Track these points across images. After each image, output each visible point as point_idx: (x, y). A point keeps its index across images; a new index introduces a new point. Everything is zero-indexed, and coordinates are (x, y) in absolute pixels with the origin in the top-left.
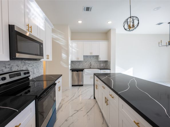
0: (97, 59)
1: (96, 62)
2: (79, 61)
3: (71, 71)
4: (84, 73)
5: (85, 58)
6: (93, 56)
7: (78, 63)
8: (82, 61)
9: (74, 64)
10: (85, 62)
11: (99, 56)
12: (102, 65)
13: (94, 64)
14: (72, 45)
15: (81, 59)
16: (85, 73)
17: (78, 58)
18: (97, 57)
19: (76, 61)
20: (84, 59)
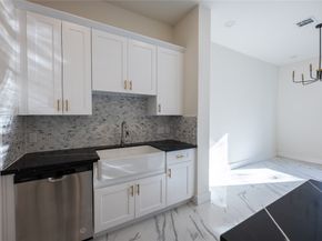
0: (146, 109)
1: (143, 122)
2: (68, 117)
3: (11, 178)
4: (99, 178)
5: (99, 105)
6: (133, 98)
7: (66, 128)
8: (85, 117)
9: (41, 132)
10: (100, 123)
11: (154, 97)
12: (161, 130)
13: (134, 129)
14: (24, 29)
15: (82, 106)
16: (105, 177)
17: (63, 103)
18: (146, 101)
19: (52, 116)
20: (95, 109)
